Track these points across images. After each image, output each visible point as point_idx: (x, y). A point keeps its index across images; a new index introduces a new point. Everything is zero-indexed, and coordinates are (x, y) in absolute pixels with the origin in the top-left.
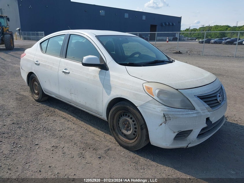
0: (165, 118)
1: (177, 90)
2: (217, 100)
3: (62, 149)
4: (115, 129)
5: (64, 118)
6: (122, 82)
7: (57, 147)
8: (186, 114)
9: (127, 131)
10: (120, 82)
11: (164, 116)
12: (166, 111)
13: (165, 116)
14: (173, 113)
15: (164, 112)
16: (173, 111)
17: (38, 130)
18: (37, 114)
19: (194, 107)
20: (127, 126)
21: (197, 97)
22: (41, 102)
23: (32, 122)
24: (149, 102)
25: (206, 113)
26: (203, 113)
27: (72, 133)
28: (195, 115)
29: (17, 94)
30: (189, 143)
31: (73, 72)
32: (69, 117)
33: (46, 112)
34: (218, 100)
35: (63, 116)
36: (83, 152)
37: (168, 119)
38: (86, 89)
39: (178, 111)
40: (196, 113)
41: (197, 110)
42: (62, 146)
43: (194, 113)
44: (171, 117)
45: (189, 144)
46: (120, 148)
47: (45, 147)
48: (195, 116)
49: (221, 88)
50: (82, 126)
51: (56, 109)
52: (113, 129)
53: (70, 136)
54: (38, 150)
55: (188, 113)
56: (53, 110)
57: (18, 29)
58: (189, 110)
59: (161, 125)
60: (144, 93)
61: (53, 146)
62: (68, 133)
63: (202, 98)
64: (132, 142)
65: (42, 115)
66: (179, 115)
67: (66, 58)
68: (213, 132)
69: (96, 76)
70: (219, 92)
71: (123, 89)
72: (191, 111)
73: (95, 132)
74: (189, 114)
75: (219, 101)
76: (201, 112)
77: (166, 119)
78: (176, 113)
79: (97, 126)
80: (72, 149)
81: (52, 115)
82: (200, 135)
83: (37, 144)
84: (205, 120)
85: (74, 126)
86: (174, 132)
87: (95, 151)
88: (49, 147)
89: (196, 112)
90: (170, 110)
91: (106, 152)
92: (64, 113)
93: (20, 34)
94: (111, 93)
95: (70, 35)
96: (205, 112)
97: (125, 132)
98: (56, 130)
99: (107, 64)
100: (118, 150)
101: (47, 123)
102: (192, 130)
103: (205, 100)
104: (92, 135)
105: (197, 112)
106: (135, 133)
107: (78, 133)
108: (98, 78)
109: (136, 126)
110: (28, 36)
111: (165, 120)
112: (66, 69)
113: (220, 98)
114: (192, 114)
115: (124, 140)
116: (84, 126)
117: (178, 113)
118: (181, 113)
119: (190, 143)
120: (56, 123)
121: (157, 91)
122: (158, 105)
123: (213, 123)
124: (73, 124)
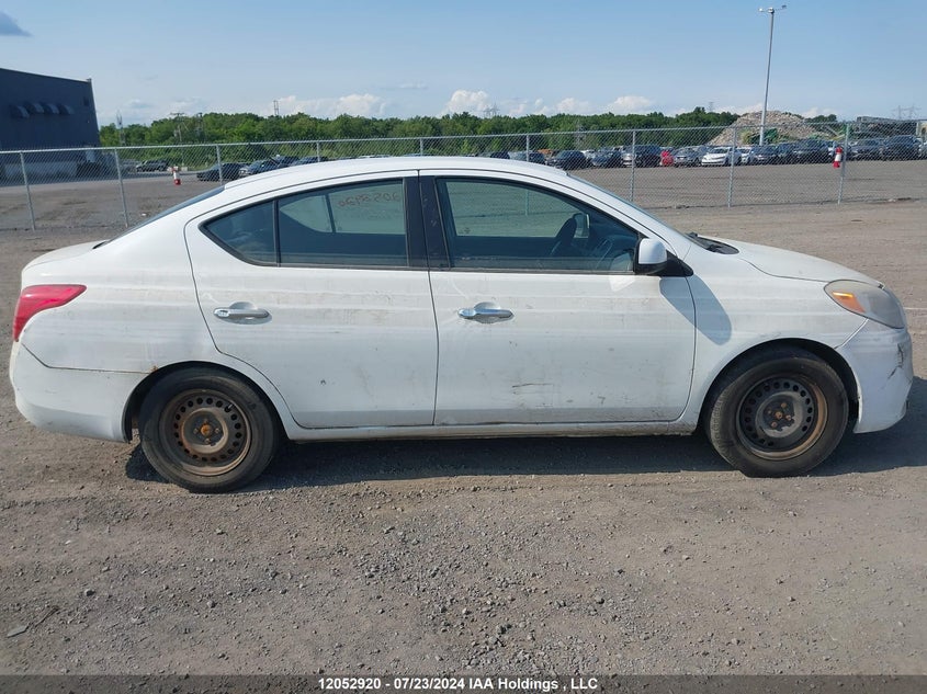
11: (900, 349)
20: (783, 414)
31: (530, 308)
38: (611, 350)
59: (893, 373)
67: (453, 266)
77: (902, 356)
94: (732, 337)
99: (681, 259)
111: (900, 359)
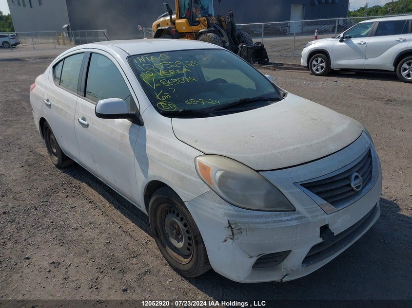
0: (232, 229)
1: (258, 171)
2: (349, 185)
3: (66, 268)
4: (159, 235)
5: (90, 202)
6: (162, 152)
7: (59, 264)
8: (274, 222)
9: (178, 242)
10: (160, 151)
11: (230, 225)
12: (232, 216)
13: (231, 227)
14: (246, 220)
15: (230, 219)
16: (246, 217)
17: (40, 226)
18: (50, 192)
19: (293, 206)
20: (176, 233)
21: (301, 185)
22: (63, 168)
23: (36, 209)
24: (203, 195)
25: (319, 217)
26: (312, 217)
27: (94, 234)
28: (294, 223)
29: (31, 153)
30: (285, 274)
32: (99, 199)
33: (65, 189)
34: (352, 185)
35: (91, 197)
36: (101, 276)
37: (237, 231)
39: (258, 217)
40: (296, 219)
41: (299, 213)
42: (68, 262)
43: (292, 219)
44: (242, 227)
45: (284, 277)
46: (167, 269)
47: (39, 263)
48: (295, 225)
49: (369, 155)
50: (116, 219)
51: (84, 183)
52: (155, 235)
53: (89, 240)
54: (26, 270)
55: (279, 219)
56: (78, 185)
57: (66, 26)
58: (280, 214)
59: (225, 241)
60: (195, 177)
61: (53, 263)
62: (87, 233)
63: (312, 186)
64: (185, 262)
65: (57, 194)
66: (258, 224)
67: (85, 97)
68: (342, 248)
69: (124, 134)
70: (357, 169)
71: (164, 165)
72: (285, 215)
73: (133, 234)
74: (281, 221)
75: (355, 188)
76: (309, 216)
77: (232, 231)
78: (253, 220)
79: (141, 219)
80: (84, 269)
81: (73, 195)
82: (309, 259)
83: (28, 258)
84: (319, 230)
85: (103, 220)
86: (251, 257)
87: (120, 276)
88: (45, 264)
89: (297, 216)
90: (242, 213)
91: (140, 278)
92: (94, 192)
93: (69, 35)
95: (91, 53)
96: (317, 216)
97: (174, 242)
98: (69, 227)
99: (141, 114)
100: (162, 273)
101: (59, 213)
102: (291, 250)
103: (321, 189)
104: (128, 239)
105: (299, 215)
106: (189, 247)
107: (103, 235)
108: (127, 140)
109: (189, 235)
110: (82, 38)
111: (231, 233)
112: (84, 119)
113: (357, 181)
114: (288, 220)
115: (174, 256)
116: (120, 220)
117: (258, 220)
118: (263, 220)
119: (288, 275)
120: (74, 213)
121: (219, 174)
122: (218, 203)
123: (335, 235)
124: (102, 214)
